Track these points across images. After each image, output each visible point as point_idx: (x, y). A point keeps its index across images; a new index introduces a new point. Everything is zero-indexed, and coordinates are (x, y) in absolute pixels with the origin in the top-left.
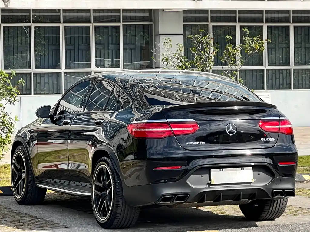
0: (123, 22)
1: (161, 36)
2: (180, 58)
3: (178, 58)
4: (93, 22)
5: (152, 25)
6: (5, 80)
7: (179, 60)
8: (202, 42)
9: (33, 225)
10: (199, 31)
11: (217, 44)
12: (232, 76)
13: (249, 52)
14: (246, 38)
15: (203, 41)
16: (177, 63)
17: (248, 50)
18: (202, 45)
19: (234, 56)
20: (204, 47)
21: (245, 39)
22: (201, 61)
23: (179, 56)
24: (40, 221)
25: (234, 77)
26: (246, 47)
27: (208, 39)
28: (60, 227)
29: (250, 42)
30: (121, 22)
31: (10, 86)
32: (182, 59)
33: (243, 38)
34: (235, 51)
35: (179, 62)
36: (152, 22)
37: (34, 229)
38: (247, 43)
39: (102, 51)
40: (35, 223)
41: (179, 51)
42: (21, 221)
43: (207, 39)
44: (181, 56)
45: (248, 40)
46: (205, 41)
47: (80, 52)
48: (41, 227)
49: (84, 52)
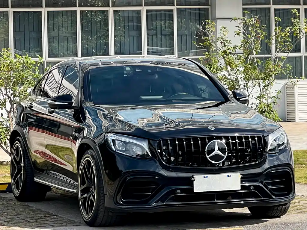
0: (177, 5)
1: (218, 20)
2: (224, 42)
3: (222, 43)
4: (145, 6)
5: (209, 8)
6: (31, 67)
7: (222, 45)
8: (247, 25)
9: (47, 222)
10: (244, 12)
11: (264, 27)
12: (280, 62)
13: (299, 35)
14: (296, 20)
15: (248, 23)
16: (220, 48)
17: (297, 33)
18: (247, 28)
19: (283, 39)
20: (249, 30)
21: (294, 21)
22: (248, 45)
23: (223, 40)
24: (55, 218)
25: (282, 62)
26: (295, 30)
27: (254, 21)
28: (74, 225)
29: (299, 24)
30: (175, 6)
31: (36, 74)
32: (226, 43)
33: (292, 20)
34: (284, 34)
35: (223, 47)
36: (209, 5)
37: (45, 227)
38: (296, 26)
39: (155, 37)
40: (49, 220)
41: (222, 35)
42: (35, 218)
43: (252, 21)
44: (225, 40)
45: (297, 22)
46: (251, 23)
47: (131, 38)
48: (53, 224)
49: (135, 38)
